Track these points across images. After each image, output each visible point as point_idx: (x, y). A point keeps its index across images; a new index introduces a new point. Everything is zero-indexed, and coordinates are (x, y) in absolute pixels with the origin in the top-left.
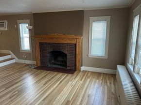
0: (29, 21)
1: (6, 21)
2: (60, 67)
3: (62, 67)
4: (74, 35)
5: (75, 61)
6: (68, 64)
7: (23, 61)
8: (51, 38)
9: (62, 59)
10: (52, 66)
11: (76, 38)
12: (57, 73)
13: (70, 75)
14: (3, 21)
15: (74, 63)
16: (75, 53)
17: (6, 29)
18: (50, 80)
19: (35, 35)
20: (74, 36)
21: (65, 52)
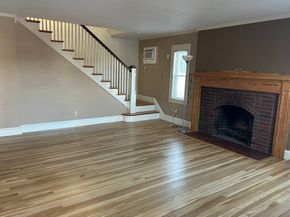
0: (189, 46)
1: (155, 48)
2: (236, 142)
3: (241, 143)
4: (277, 74)
5: (273, 134)
6: (253, 138)
7: (170, 119)
8: (225, 79)
9: (245, 128)
10: (220, 136)
11: (281, 81)
12: (223, 150)
13: (250, 161)
14: (150, 48)
15: (269, 138)
16: (275, 115)
17: (154, 62)
18: (204, 157)
19: (196, 71)
20: (276, 76)
21: (252, 110)
